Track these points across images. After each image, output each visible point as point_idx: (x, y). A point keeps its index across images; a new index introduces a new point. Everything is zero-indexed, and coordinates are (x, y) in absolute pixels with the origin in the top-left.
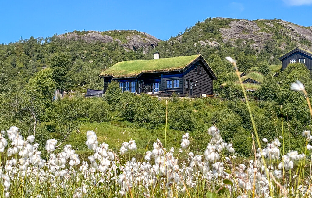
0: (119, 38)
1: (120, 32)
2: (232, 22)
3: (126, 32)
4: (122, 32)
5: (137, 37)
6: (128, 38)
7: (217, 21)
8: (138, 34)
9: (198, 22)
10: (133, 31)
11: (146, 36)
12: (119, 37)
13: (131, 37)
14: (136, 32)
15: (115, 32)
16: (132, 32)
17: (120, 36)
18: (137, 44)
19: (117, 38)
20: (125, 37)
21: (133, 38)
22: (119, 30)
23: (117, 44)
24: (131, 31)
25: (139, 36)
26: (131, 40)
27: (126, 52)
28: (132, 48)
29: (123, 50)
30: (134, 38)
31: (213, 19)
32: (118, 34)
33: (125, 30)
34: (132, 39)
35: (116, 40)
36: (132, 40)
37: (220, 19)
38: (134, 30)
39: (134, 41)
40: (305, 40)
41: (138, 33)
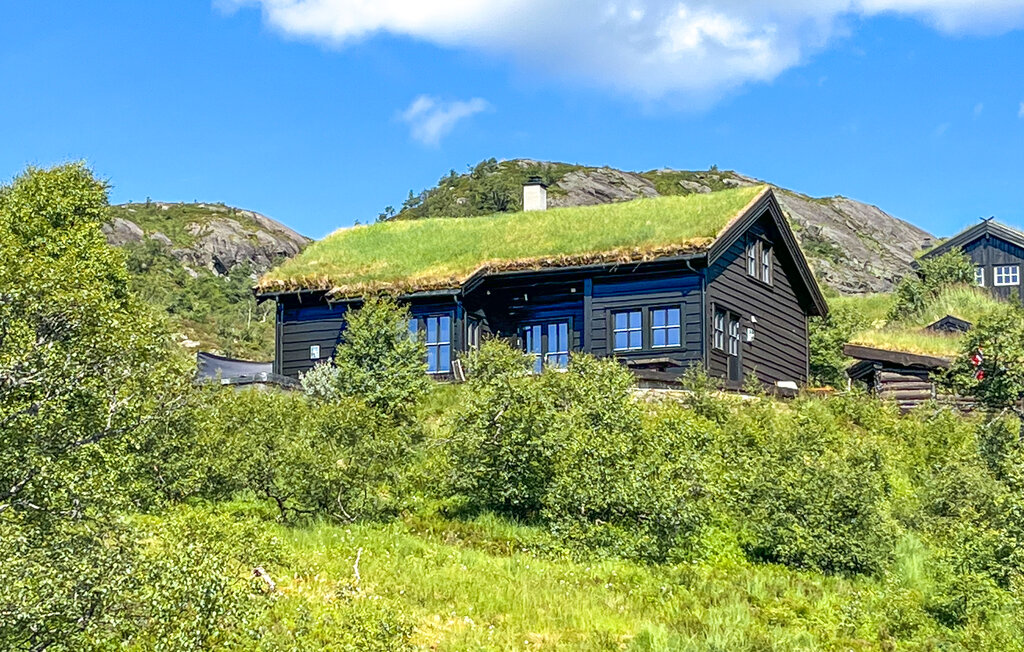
0: (163, 230)
1: (165, 208)
2: (568, 176)
3: (187, 209)
4: (173, 207)
5: (230, 226)
6: (196, 229)
7: (517, 171)
8: (232, 215)
9: (449, 175)
10: (211, 205)
11: (259, 224)
12: (164, 226)
13: (207, 227)
14: (223, 210)
15: (147, 207)
16: (211, 208)
17: (169, 224)
18: (230, 250)
19: (159, 230)
20: (187, 227)
21: (216, 230)
22: (163, 202)
23: (156, 249)
24: (206, 205)
25: (234, 224)
26: (208, 238)
27: (190, 279)
28: (211, 265)
29: (177, 271)
30: (220, 230)
31: (502, 164)
32: (160, 217)
33: (186, 203)
34: (212, 231)
35: (153, 237)
36: (213, 235)
37: (526, 166)
38: (215, 203)
39: (219, 238)
40: (821, 241)
41: (229, 212)
